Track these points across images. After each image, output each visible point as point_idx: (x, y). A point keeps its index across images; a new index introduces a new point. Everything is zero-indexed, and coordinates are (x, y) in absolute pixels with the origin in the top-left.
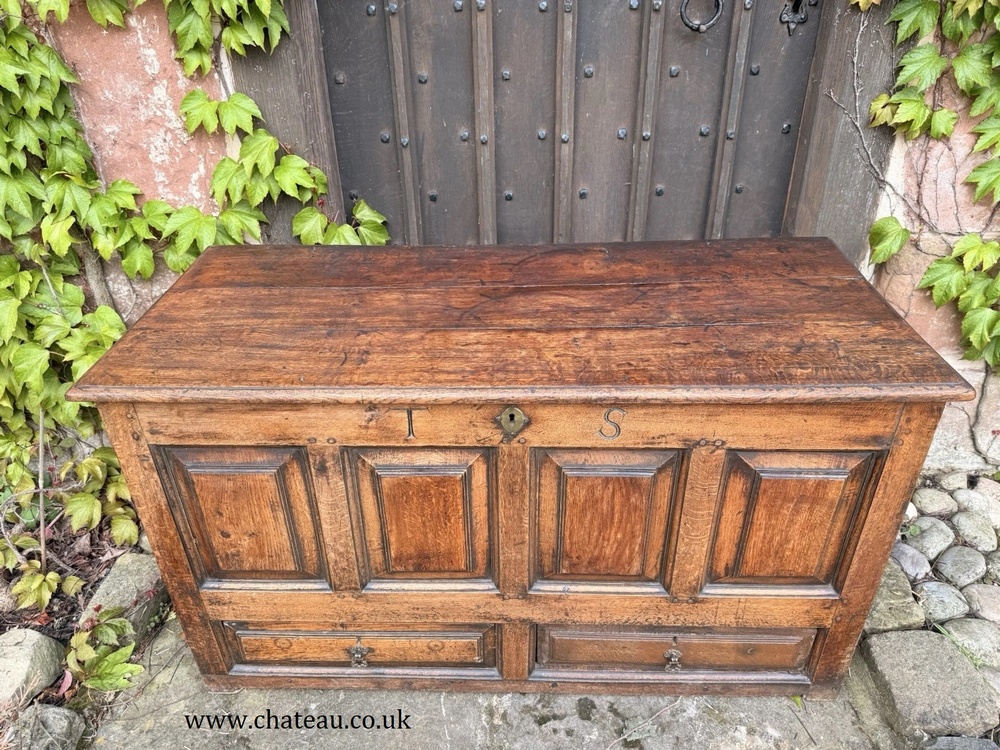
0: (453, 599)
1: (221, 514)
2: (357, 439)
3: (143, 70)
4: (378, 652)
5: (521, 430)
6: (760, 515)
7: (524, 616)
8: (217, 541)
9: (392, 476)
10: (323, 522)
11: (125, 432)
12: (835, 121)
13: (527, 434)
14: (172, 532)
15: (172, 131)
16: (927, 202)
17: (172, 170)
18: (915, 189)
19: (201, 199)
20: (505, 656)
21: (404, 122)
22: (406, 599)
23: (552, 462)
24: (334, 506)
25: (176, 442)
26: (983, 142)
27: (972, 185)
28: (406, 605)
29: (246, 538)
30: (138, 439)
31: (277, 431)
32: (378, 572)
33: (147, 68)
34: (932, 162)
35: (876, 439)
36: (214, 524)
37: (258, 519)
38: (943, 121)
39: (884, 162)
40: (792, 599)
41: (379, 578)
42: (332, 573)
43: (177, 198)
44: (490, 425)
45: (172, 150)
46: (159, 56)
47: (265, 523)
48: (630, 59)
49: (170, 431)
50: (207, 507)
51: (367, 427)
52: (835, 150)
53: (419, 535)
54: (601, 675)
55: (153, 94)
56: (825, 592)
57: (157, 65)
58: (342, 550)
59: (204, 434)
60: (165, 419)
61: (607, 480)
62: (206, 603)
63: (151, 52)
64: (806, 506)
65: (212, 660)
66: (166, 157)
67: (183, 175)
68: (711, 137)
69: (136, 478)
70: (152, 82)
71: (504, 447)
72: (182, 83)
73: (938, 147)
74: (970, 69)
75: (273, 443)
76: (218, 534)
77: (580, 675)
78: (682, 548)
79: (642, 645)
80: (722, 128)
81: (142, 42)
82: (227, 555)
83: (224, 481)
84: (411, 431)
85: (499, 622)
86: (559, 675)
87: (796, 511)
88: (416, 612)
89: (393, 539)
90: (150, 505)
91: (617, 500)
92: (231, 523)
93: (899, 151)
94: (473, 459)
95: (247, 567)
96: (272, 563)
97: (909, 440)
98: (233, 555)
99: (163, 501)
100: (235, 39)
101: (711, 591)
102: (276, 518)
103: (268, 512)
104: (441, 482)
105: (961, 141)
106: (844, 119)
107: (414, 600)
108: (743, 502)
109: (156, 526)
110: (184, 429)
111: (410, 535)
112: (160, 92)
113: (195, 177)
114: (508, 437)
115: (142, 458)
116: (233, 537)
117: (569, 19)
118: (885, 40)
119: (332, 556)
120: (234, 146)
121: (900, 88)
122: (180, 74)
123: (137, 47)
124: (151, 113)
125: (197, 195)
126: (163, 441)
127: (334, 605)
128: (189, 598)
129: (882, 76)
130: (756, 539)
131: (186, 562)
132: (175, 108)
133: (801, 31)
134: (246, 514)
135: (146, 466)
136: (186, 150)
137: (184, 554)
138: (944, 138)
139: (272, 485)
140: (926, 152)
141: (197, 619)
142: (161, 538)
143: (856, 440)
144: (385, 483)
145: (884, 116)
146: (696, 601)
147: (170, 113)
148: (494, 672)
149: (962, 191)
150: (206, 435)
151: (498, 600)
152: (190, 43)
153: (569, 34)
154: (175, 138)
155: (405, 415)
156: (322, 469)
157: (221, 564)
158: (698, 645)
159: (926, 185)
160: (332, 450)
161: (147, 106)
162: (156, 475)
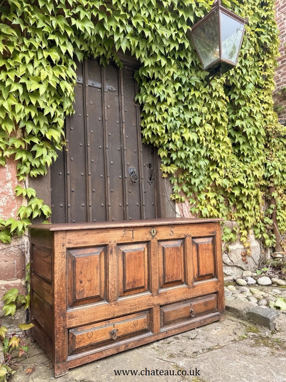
0: (141, 299)
1: (81, 273)
2: (121, 240)
3: (5, 178)
4: (119, 331)
5: (155, 235)
6: (200, 254)
7: (158, 303)
8: (78, 285)
9: (128, 252)
10: (109, 272)
11: (60, 244)
12: (165, 199)
13: (156, 236)
14: (64, 284)
15: (9, 196)
16: (185, 216)
17: (6, 208)
18: (182, 213)
19: (14, 217)
20: (154, 322)
21: (69, 200)
22: (129, 302)
23: (161, 245)
24: (113, 265)
25: (75, 246)
26: (190, 203)
27: (191, 212)
28: (129, 305)
29: (87, 282)
30: (63, 246)
31: (102, 240)
32: (121, 293)
33: (7, 178)
34: (183, 207)
35: (213, 232)
36: (79, 277)
37: (92, 273)
38: (183, 198)
39: (175, 208)
40: (210, 283)
41: (120, 296)
42: (109, 294)
43: (5, 217)
44: (149, 234)
45: (8, 201)
46: (12, 175)
47: (94, 275)
48: (121, 189)
49: (74, 242)
50: (78, 270)
51: (123, 237)
52: (166, 205)
53: (133, 273)
54: (177, 326)
55: (6, 185)
56: (215, 280)
57: (10, 177)
58: (113, 283)
59: (83, 242)
60: (74, 238)
61: (173, 248)
62: (67, 319)
63: (10, 174)
64: (207, 251)
65: (62, 353)
66: (5, 204)
67: (9, 210)
68: (139, 206)
69: (58, 262)
70: (7, 182)
71: (152, 241)
72: (16, 183)
73: (184, 204)
74: (185, 189)
75: (100, 244)
76: (79, 282)
77: (172, 327)
78: (188, 269)
79: (185, 308)
80: (142, 203)
81: (7, 171)
82: (80, 291)
83: (85, 259)
84: (133, 238)
85: (152, 307)
86: (167, 328)
87: (206, 253)
88: (131, 307)
89: (127, 276)
90: (60, 273)
91: (175, 254)
92: (84, 277)
93: (177, 205)
94: (144, 246)
95: (85, 296)
96: (93, 293)
97: (218, 232)
98: (82, 291)
99: (64, 270)
100: (34, 173)
101: (196, 284)
102: (97, 273)
103: (95, 270)
104: (139, 253)
105: (187, 202)
106: (166, 199)
107: (131, 302)
108: (196, 253)
109: (59, 282)
110: (78, 241)
111: (131, 274)
112: (9, 185)
113: (14, 210)
114: (153, 237)
115: (63, 253)
116: (83, 283)
117: (109, 178)
118: (169, 184)
119: (110, 286)
120: (25, 203)
121: (174, 193)
122: (16, 180)
123: (5, 172)
124: (4, 191)
125: (13, 216)
126: (71, 246)
127: (108, 310)
128: (62, 318)
129: (170, 191)
130: (201, 263)
131: (65, 298)
132: (13, 189)
133: (152, 185)
134: (89, 272)
135: (63, 256)
136: (13, 202)
137: (65, 294)
138: (184, 202)
139: (98, 259)
140: (182, 205)
141: (62, 329)
142: (59, 288)
143: (210, 233)
144: (126, 255)
145: (173, 198)
146: (194, 287)
147: (11, 191)
148: (150, 333)
149: (190, 213)
150: (84, 243)
151: (152, 297)
152: (22, 172)
153: (109, 182)
154: (10, 198)
155: (131, 232)
156: (111, 252)
157: (77, 296)
158: (196, 305)
159: (184, 212)
160: (115, 245)
161: (3, 189)
162: (65, 260)
